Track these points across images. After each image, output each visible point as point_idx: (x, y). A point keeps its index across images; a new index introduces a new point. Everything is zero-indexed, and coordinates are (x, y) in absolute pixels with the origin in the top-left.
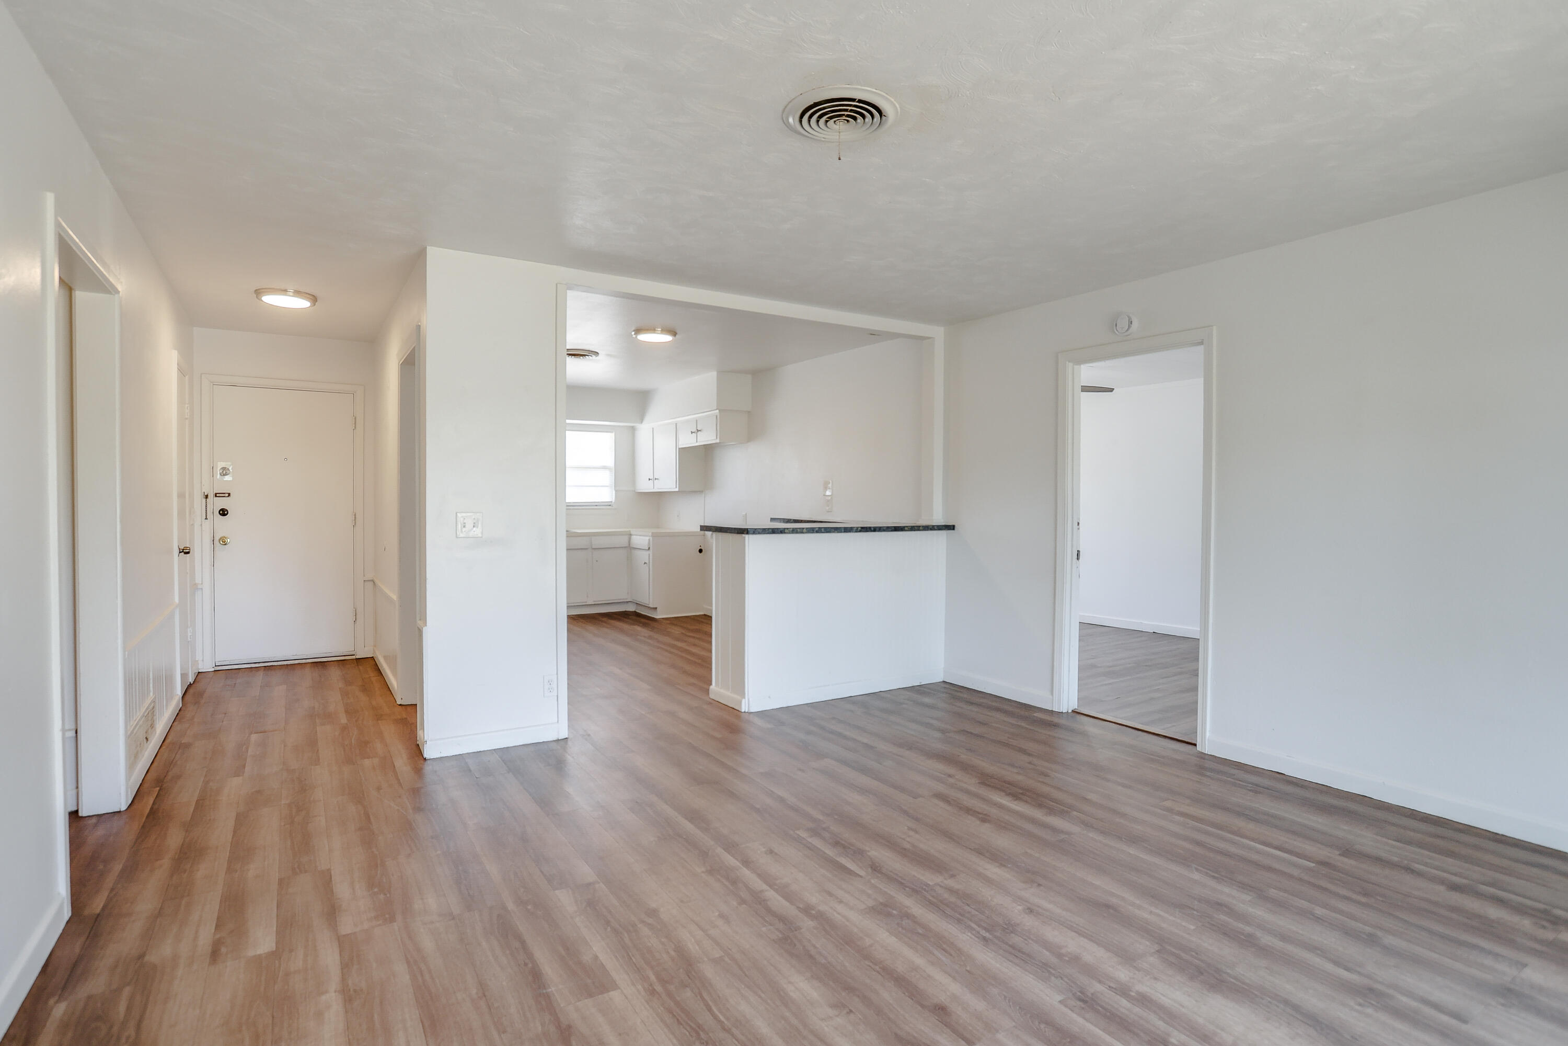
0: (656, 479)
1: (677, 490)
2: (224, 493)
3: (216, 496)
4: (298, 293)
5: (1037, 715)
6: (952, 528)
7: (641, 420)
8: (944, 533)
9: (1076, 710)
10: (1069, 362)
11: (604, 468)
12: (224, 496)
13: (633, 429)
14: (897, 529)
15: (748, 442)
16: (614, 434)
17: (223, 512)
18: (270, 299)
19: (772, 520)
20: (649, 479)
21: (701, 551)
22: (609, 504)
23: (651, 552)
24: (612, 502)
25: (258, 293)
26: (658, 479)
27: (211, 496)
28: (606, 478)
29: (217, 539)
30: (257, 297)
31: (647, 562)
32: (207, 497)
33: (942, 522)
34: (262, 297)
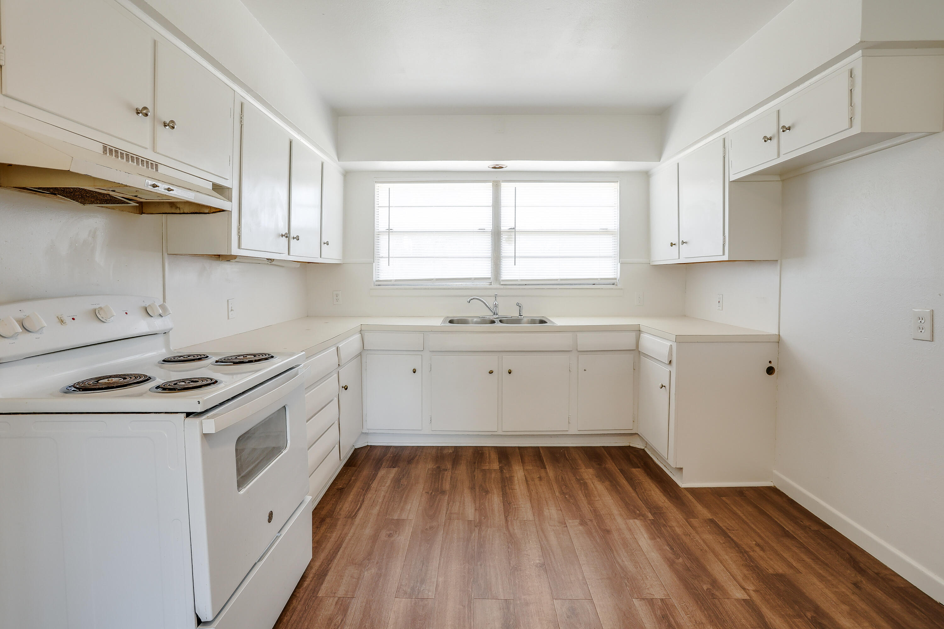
0: (683, 243)
1: (726, 258)
7: (659, 155)
11: (605, 232)
13: (647, 175)
16: (619, 183)
20: (672, 245)
21: (770, 371)
22: (612, 283)
23: (673, 369)
24: (615, 279)
26: (686, 243)
28: (608, 245)
31: (666, 384)
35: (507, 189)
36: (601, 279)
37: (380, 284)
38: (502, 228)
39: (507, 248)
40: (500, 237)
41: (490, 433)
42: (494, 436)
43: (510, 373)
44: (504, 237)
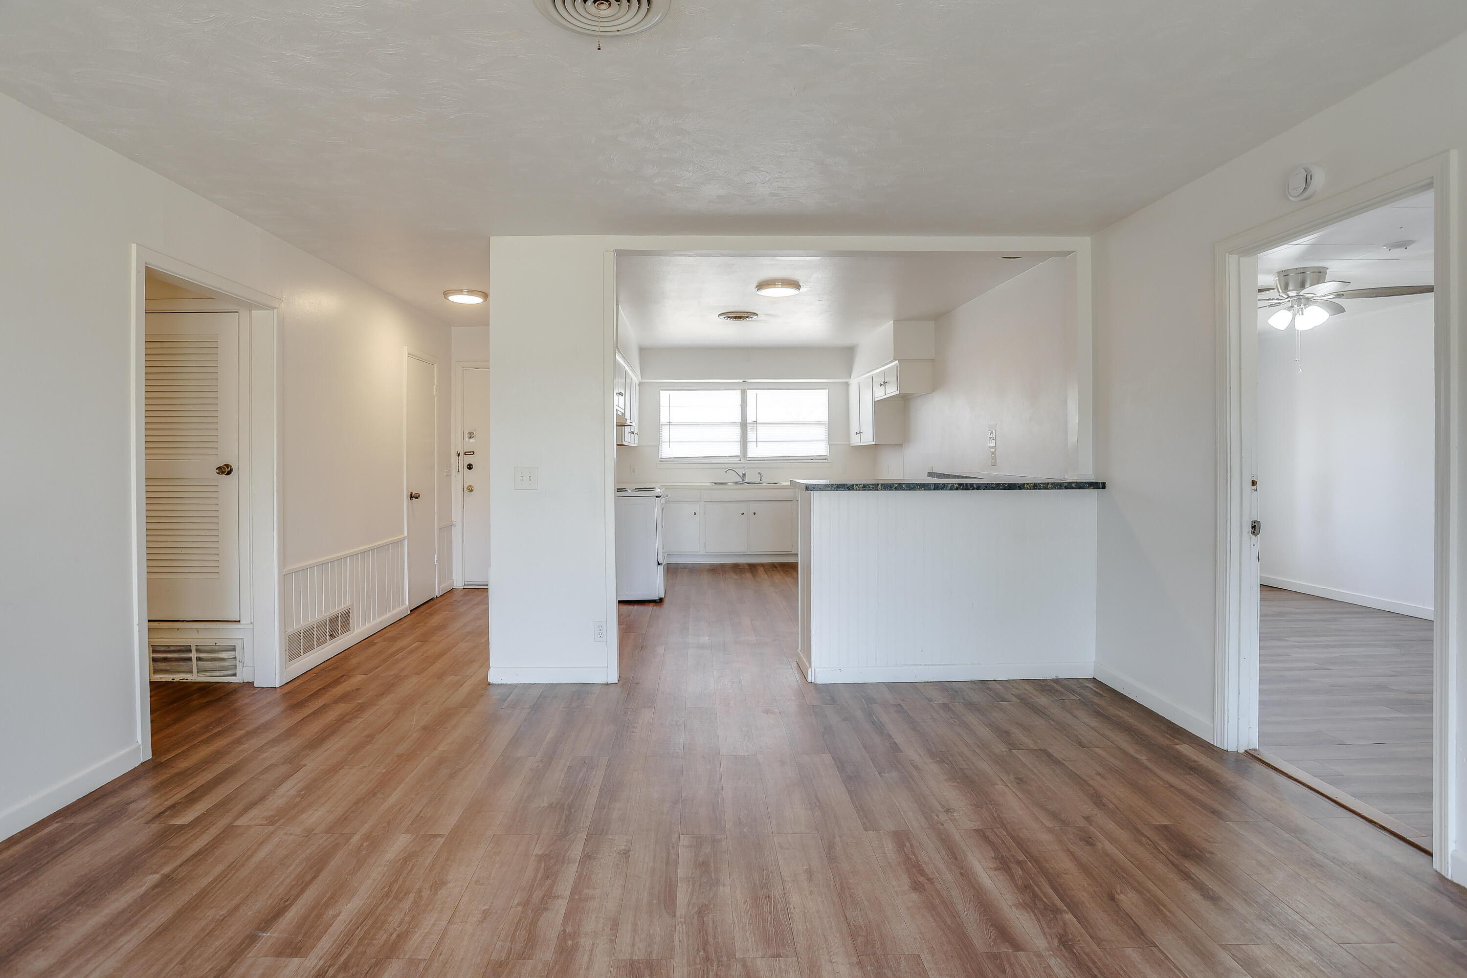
1: (874, 443)
2: (470, 452)
3: (465, 454)
4: (471, 292)
5: (1185, 749)
6: (1103, 486)
7: (850, 374)
8: (1093, 492)
9: (1252, 752)
10: (1230, 253)
11: (819, 423)
12: (470, 454)
13: (844, 385)
14: (1011, 487)
15: (933, 392)
16: (827, 390)
17: (470, 467)
18: (455, 298)
19: (930, 474)
20: (856, 433)
22: (825, 458)
24: (826, 456)
25: (446, 294)
26: (861, 434)
27: (462, 454)
28: (821, 433)
29: (465, 488)
30: (445, 297)
32: (459, 455)
33: (1092, 479)
34: (449, 297)
35: (751, 394)
36: (817, 456)
37: (664, 460)
38: (747, 421)
39: (751, 436)
40: (747, 427)
41: (742, 553)
42: (746, 555)
43: (755, 514)
44: (749, 427)
